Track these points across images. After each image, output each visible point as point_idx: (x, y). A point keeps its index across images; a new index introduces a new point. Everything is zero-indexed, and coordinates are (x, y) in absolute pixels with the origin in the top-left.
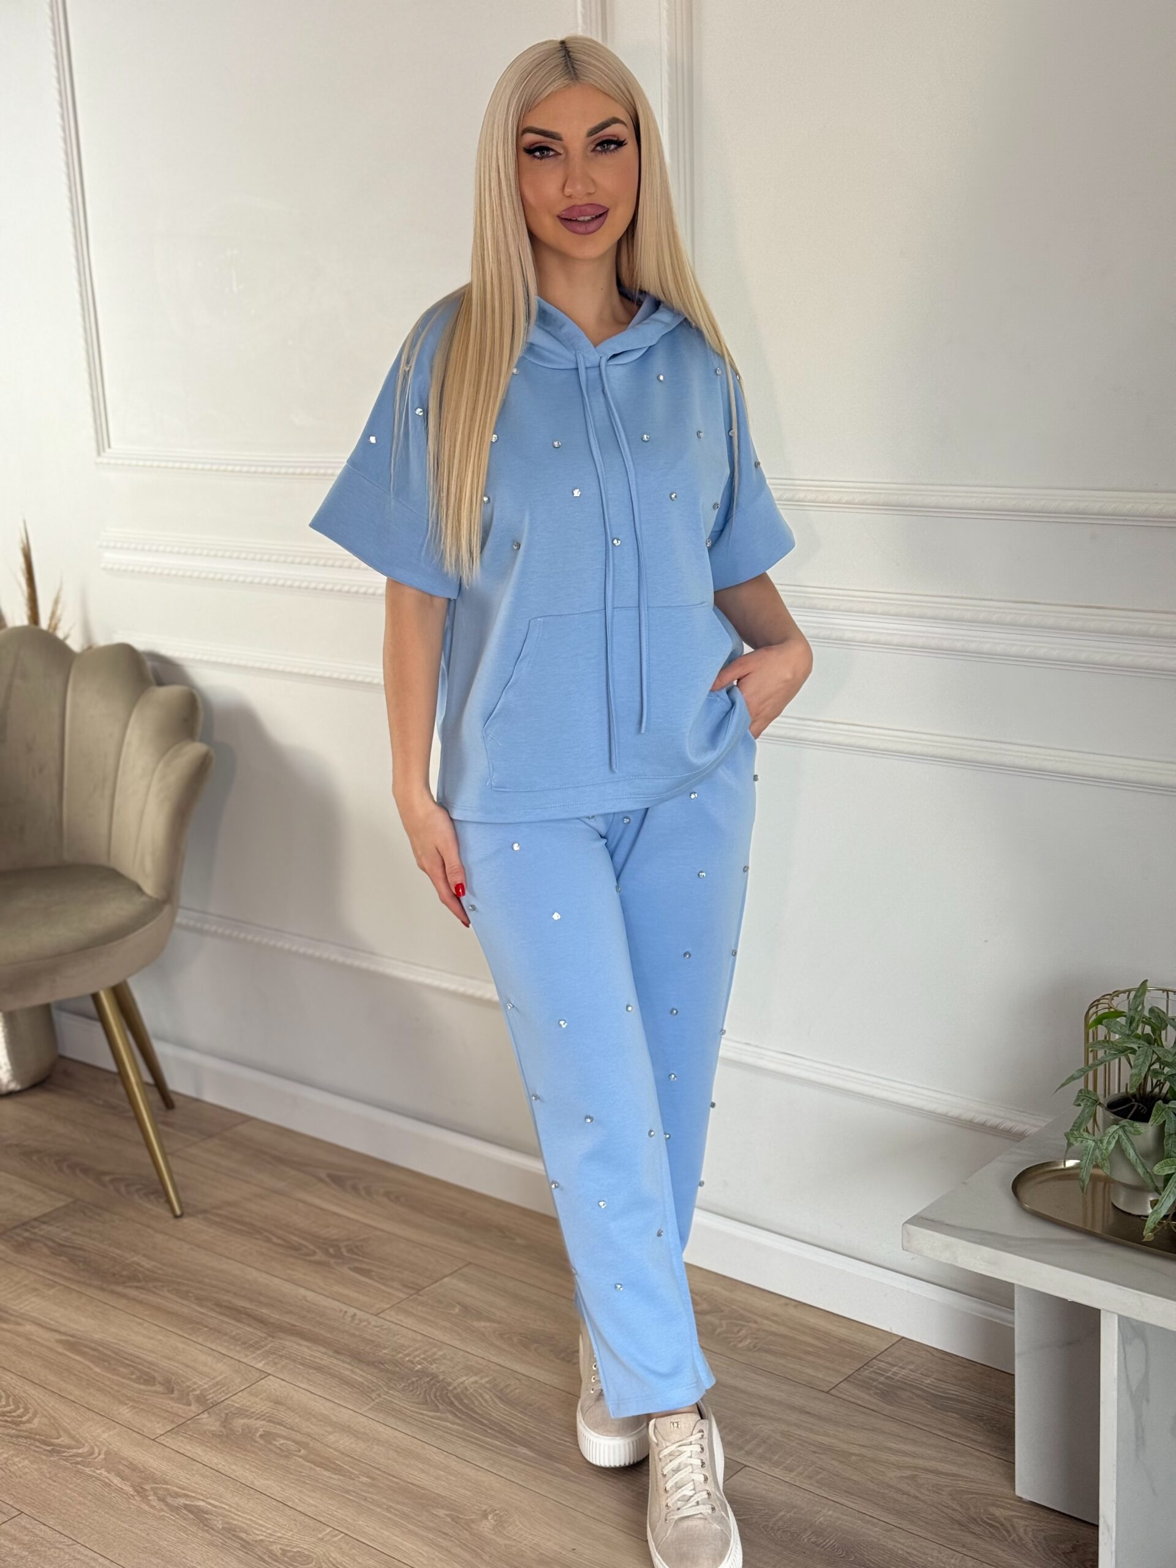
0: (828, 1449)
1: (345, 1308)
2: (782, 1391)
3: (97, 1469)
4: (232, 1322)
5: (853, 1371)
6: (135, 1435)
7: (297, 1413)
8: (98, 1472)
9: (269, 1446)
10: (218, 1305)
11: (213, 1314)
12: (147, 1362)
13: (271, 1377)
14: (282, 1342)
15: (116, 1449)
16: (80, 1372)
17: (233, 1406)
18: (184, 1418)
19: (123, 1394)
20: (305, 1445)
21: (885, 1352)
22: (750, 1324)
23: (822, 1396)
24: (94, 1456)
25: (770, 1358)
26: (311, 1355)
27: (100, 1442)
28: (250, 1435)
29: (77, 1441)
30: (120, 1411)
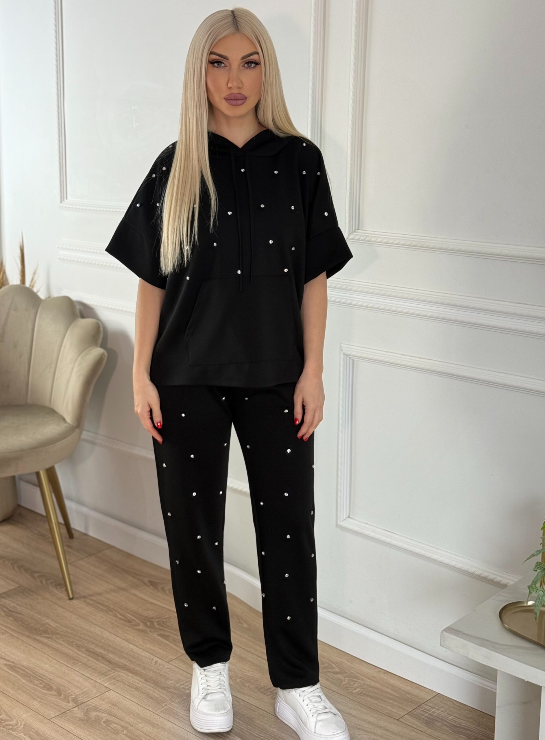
1: (152, 657)
2: (374, 717)
3: (19, 733)
4: (94, 661)
5: (412, 710)
6: (40, 716)
7: (124, 711)
8: (19, 734)
9: (109, 728)
10: (88, 651)
11: (84, 655)
12: (49, 678)
13: (111, 691)
14: (119, 673)
15: (29, 723)
16: (15, 681)
17: (91, 705)
18: (65, 709)
19: (36, 695)
20: (126, 728)
21: (429, 701)
22: (360, 681)
23: (395, 721)
24: (18, 726)
25: (369, 699)
26: (133, 681)
27: (22, 719)
28: (98, 721)
29: (10, 717)
30: (34, 703)
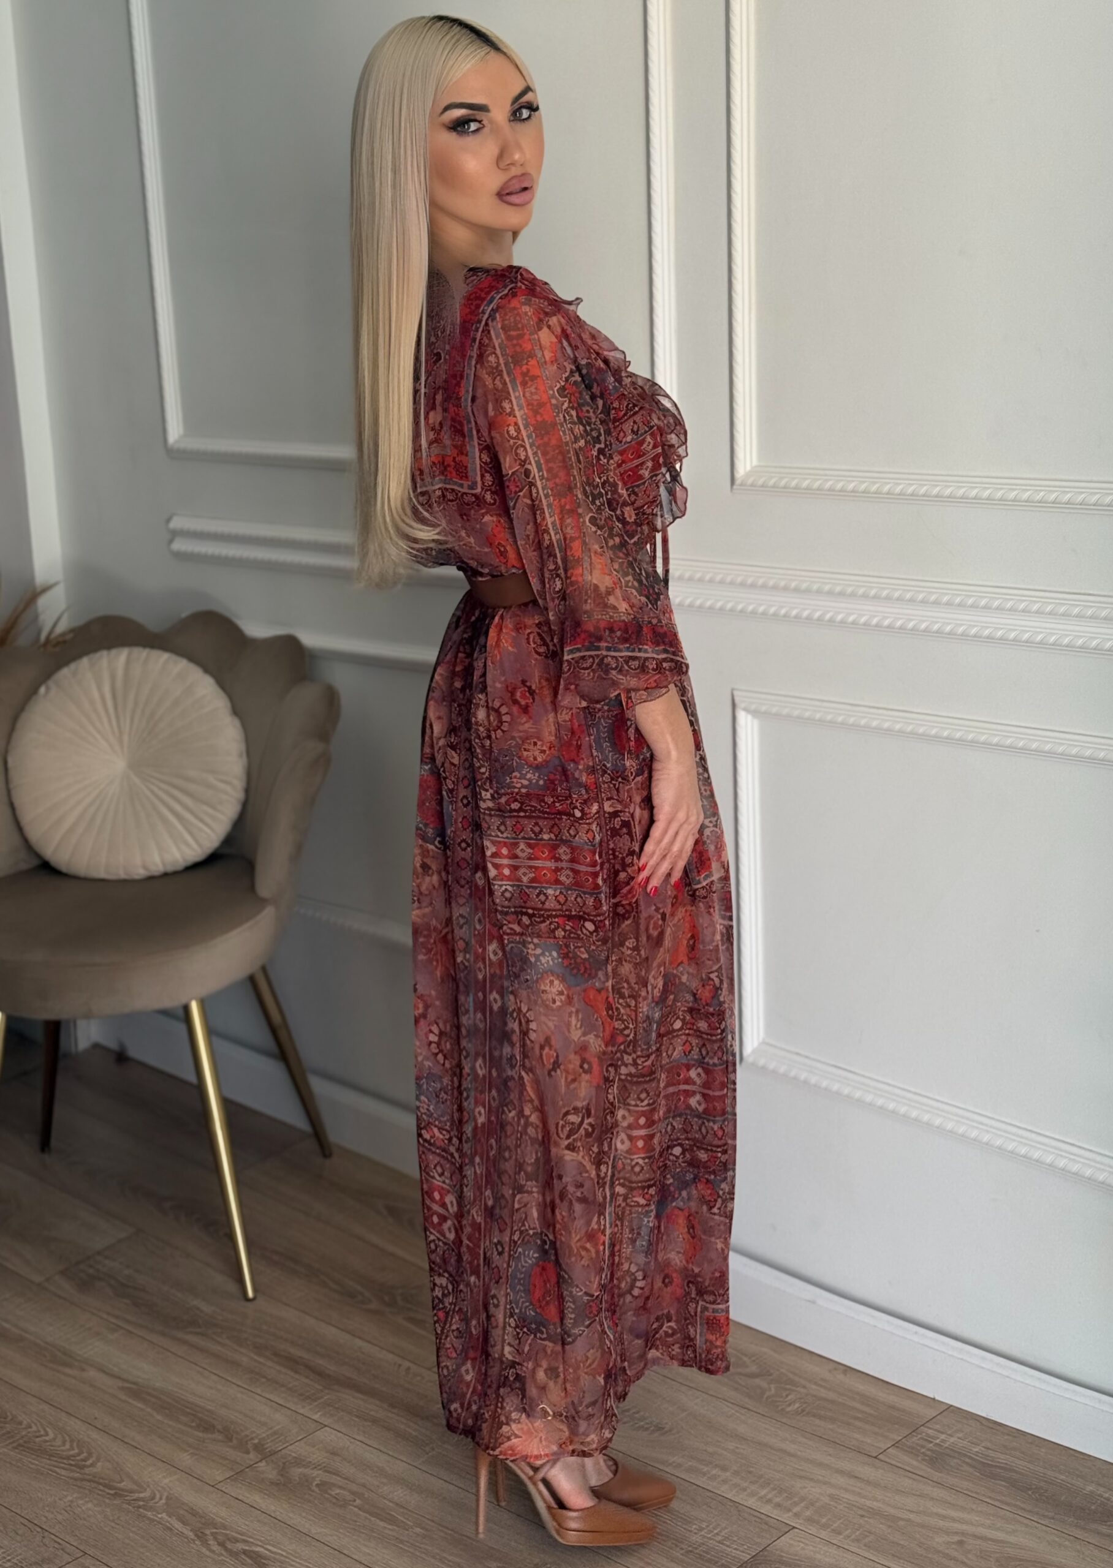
0: (875, 1513)
1: (398, 1360)
2: (830, 1455)
3: (159, 1514)
4: (289, 1372)
5: (901, 1437)
6: (195, 1480)
7: (352, 1464)
9: (327, 1496)
10: (276, 1354)
11: (269, 1363)
12: (207, 1411)
13: (326, 1428)
14: (338, 1394)
15: (176, 1495)
16: (143, 1419)
17: (290, 1455)
18: (242, 1465)
19: (183, 1441)
20: (360, 1496)
21: (934, 1420)
22: (798, 1389)
23: (870, 1460)
24: (156, 1500)
25: (817, 1422)
26: (366, 1408)
27: (162, 1487)
28: (307, 1484)
29: (139, 1485)
30: (181, 1457)
